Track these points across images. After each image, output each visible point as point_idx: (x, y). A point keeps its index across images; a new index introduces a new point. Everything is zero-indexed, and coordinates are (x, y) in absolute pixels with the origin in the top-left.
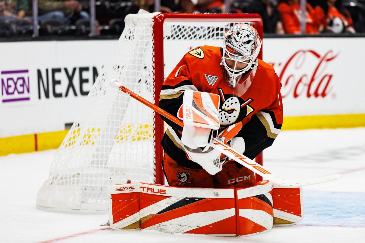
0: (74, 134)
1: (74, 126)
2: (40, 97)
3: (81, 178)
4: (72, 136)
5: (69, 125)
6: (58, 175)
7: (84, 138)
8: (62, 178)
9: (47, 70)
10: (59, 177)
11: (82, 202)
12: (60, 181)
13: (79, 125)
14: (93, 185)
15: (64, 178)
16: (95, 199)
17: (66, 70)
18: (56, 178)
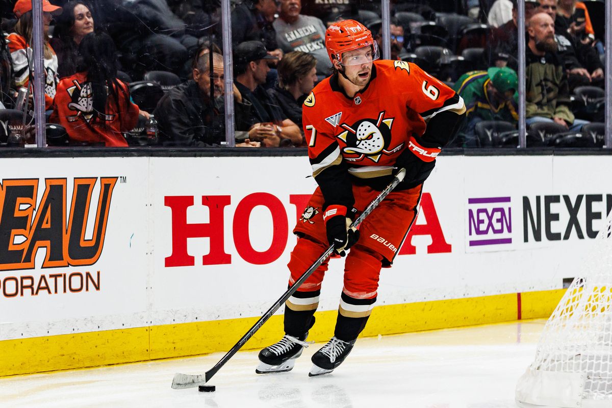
0: (573, 294)
1: (574, 282)
2: (526, 240)
3: (583, 360)
4: (571, 297)
5: (568, 281)
6: (548, 355)
7: (589, 301)
8: (553, 361)
9: (538, 198)
10: (549, 359)
11: (585, 398)
12: (550, 365)
13: (581, 280)
14: (600, 371)
15: (556, 360)
16: (603, 393)
17: (567, 198)
18: (545, 360)
